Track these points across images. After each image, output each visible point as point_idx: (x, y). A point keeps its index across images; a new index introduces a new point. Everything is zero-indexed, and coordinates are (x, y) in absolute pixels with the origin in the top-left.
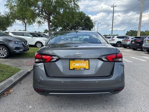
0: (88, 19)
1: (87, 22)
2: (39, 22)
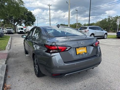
0: (30, 13)
1: (30, 16)
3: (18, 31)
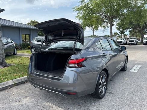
2: (104, 27)
3: (143, 42)
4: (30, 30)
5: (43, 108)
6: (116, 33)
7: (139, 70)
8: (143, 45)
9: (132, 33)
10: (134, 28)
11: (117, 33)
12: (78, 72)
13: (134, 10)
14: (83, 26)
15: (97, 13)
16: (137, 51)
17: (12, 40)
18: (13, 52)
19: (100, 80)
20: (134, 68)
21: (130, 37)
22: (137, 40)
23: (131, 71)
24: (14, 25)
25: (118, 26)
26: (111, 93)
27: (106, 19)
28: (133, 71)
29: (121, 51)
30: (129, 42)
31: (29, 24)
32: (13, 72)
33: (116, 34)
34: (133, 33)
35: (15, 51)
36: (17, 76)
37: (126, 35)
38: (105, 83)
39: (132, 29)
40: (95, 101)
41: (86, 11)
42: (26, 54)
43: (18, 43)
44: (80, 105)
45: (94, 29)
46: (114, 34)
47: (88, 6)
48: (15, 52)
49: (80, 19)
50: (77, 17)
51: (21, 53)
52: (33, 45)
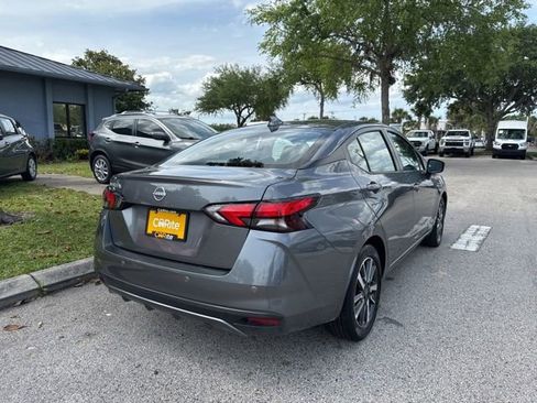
2: (360, 86)
3: (495, 146)
4: (85, 86)
5: (156, 373)
6: (401, 110)
7: (481, 244)
8: (494, 157)
9: (457, 112)
10: (465, 95)
11: (406, 113)
12: (288, 246)
13: (470, 31)
14: (284, 82)
15: (337, 36)
16: (472, 178)
17: (18, 125)
18: (24, 170)
19: (359, 277)
20: (466, 237)
21: (448, 126)
22: (474, 137)
23: (454, 246)
24: (22, 66)
25: (408, 87)
26: (391, 321)
27: (369, 59)
28: (462, 247)
29: (427, 176)
30: (447, 144)
31: (80, 63)
32: (32, 246)
33: (400, 113)
34: (461, 112)
35: (28, 167)
36: (48, 260)
37: (434, 121)
38: (374, 288)
39: (458, 98)
40: (340, 347)
41: (298, 26)
42: (73, 178)
43: (40, 138)
44: (288, 364)
45: (322, 94)
46: (394, 114)
47: (304, 8)
48: (31, 170)
49: (274, 54)
50: (264, 46)
51: (54, 175)
52: (100, 147)
